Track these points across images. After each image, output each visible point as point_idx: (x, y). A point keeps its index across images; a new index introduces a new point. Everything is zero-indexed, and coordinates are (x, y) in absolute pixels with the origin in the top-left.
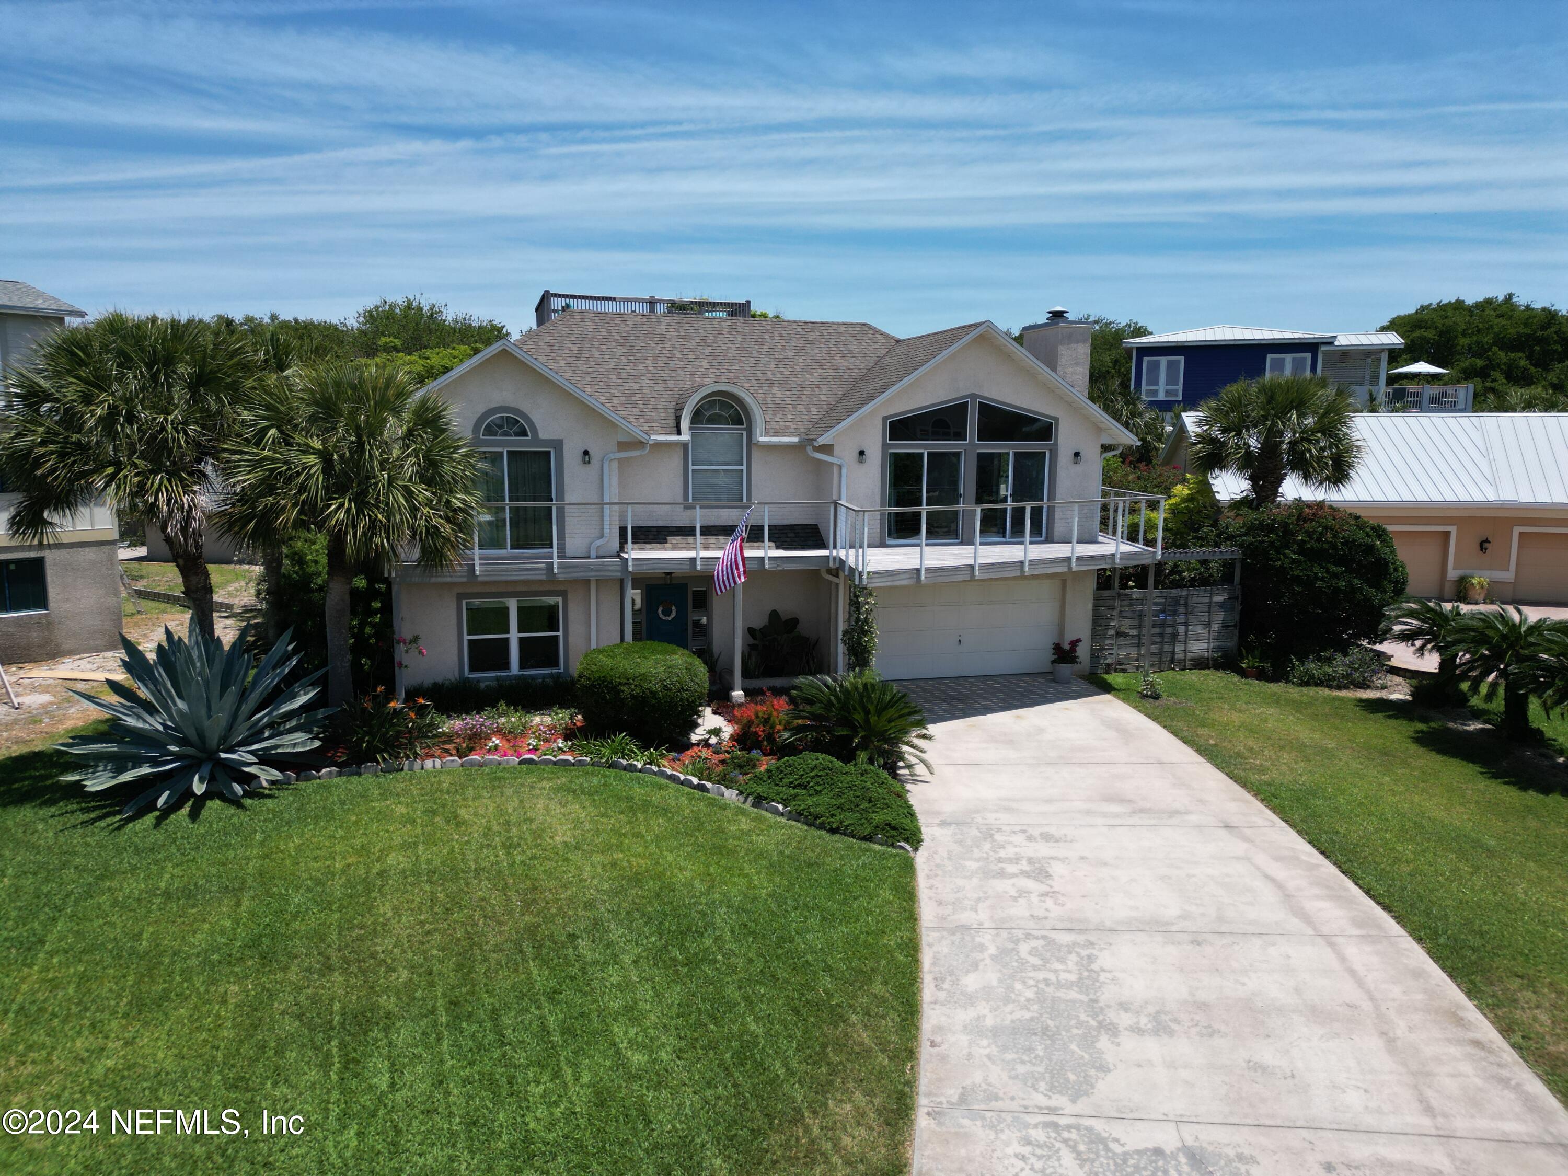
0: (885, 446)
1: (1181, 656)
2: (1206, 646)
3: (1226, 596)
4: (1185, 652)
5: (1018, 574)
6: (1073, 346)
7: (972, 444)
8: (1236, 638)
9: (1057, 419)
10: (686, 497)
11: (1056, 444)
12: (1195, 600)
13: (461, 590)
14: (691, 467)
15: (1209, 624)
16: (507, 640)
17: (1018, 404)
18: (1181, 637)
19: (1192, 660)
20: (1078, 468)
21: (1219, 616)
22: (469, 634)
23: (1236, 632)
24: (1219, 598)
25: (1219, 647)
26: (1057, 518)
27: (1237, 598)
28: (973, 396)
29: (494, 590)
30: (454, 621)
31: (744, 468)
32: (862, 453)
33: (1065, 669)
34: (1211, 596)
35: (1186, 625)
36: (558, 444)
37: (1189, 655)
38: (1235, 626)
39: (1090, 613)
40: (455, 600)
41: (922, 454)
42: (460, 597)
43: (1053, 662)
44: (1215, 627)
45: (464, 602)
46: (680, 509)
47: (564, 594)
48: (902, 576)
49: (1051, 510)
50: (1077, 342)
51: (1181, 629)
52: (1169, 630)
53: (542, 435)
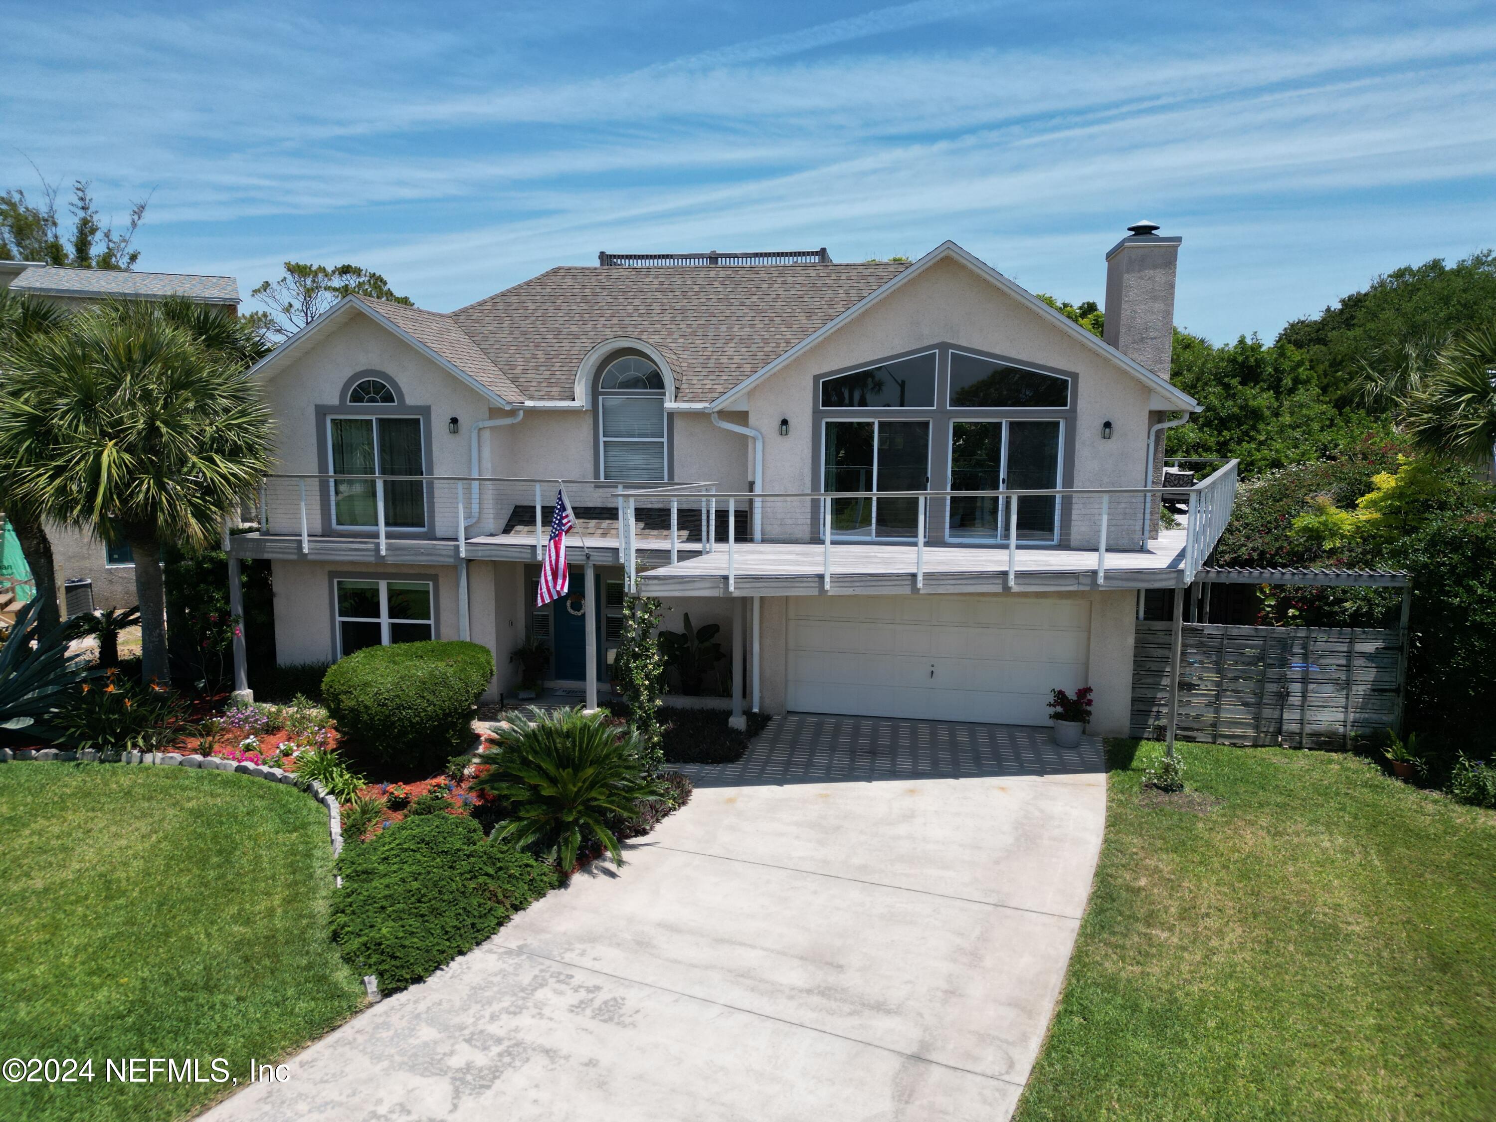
0: (816, 412)
1: (1295, 727)
2: (1341, 717)
3: (1380, 644)
4: (1301, 722)
5: (998, 589)
6: (1149, 273)
7: (942, 411)
8: (1398, 711)
9: (1075, 376)
10: (597, 475)
11: (1074, 410)
12: (1321, 646)
13: (332, 568)
14: (602, 439)
15: (1348, 684)
16: (378, 625)
17: (1013, 354)
18: (1295, 700)
19: (1312, 735)
20: (1111, 446)
21: (1366, 675)
22: (340, 616)
23: (1400, 701)
24: (1369, 647)
25: (1366, 720)
26: (1075, 514)
27: (1401, 649)
28: (944, 346)
29: (364, 570)
30: (327, 601)
31: (665, 440)
32: (785, 422)
33: (1070, 729)
34: (1352, 642)
35: (1305, 680)
36: (426, 410)
37: (1308, 729)
38: (1397, 691)
39: (1130, 652)
40: (326, 577)
41: (871, 425)
42: (332, 575)
43: (1056, 716)
44: (1360, 690)
45: (335, 581)
46: (590, 488)
47: (435, 578)
48: (697, 585)
49: (1067, 501)
50: (1155, 267)
51: (1296, 688)
52: (1272, 687)
53: (410, 401)
